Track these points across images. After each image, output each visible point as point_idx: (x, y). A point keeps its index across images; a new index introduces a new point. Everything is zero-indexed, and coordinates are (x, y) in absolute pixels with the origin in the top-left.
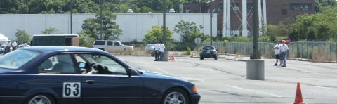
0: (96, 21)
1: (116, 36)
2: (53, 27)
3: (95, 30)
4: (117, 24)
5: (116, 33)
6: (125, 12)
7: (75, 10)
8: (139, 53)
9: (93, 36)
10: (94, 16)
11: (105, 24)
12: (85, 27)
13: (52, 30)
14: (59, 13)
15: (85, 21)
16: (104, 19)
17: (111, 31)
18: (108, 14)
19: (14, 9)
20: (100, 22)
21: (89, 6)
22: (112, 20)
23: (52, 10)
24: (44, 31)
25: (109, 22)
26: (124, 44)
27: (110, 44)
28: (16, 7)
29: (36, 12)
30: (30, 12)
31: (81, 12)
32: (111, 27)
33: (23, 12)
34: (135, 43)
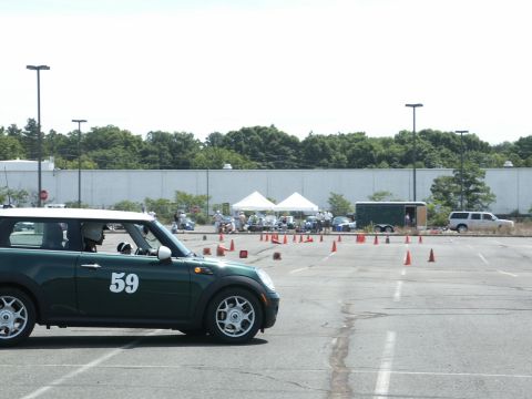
0: (453, 180)
1: (485, 204)
2: (385, 190)
3: (452, 195)
4: (487, 185)
5: (485, 199)
6: (500, 165)
7: (420, 163)
8: (523, 231)
9: (449, 204)
10: (450, 173)
11: (468, 184)
12: (435, 190)
13: (384, 194)
14: (395, 167)
15: (436, 181)
16: (467, 177)
17: (478, 197)
18: (472, 169)
19: (325, 160)
20: (459, 182)
21: (443, 156)
22: (479, 179)
23: (384, 163)
24: (372, 194)
25: (473, 182)
26: (500, 217)
27: (476, 217)
28: (329, 158)
29: (360, 166)
30: (350, 166)
31: (429, 166)
32: (477, 190)
33: (339, 165)
34: (516, 216)
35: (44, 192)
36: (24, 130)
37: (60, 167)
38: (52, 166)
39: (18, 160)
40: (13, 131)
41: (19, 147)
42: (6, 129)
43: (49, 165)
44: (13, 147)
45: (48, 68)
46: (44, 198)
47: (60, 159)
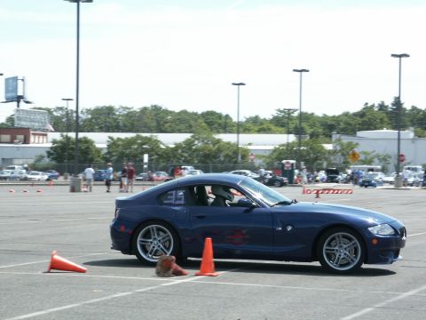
35: (402, 156)
36: (390, 106)
37: (418, 135)
38: (412, 135)
39: (385, 130)
40: (382, 107)
41: (386, 119)
42: (376, 105)
43: (409, 134)
44: (381, 119)
45: (408, 56)
46: (402, 161)
47: (419, 129)
